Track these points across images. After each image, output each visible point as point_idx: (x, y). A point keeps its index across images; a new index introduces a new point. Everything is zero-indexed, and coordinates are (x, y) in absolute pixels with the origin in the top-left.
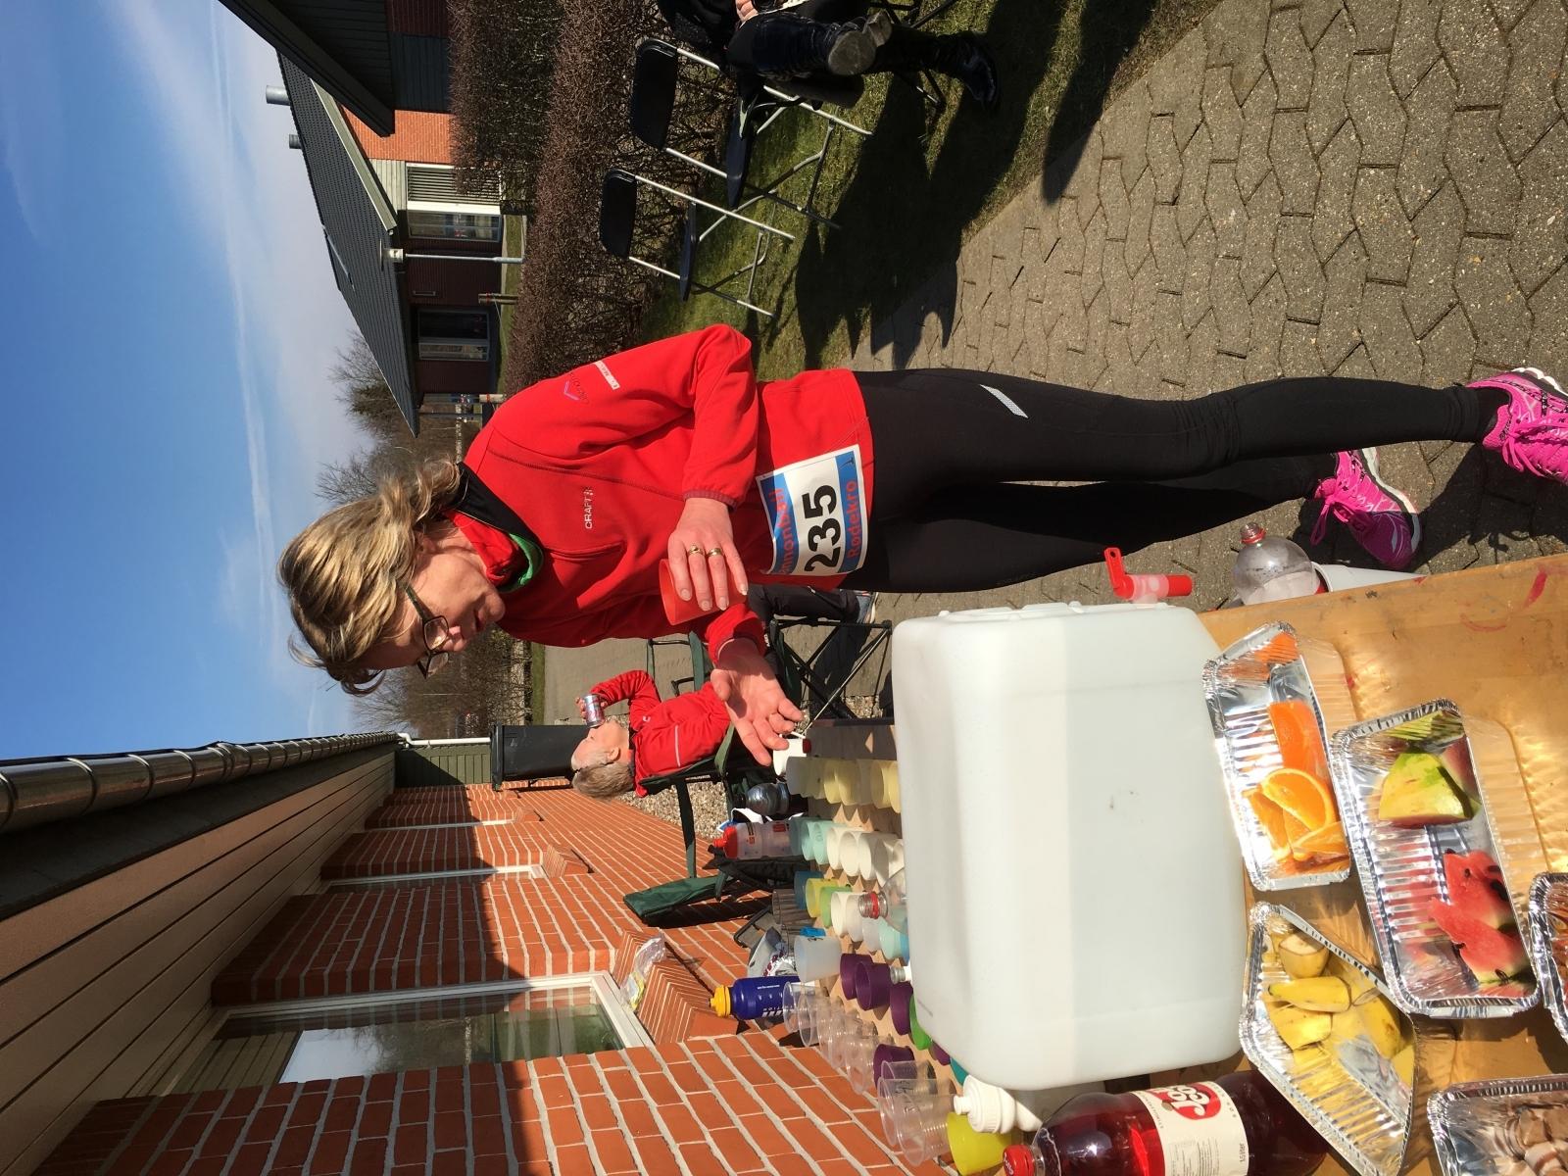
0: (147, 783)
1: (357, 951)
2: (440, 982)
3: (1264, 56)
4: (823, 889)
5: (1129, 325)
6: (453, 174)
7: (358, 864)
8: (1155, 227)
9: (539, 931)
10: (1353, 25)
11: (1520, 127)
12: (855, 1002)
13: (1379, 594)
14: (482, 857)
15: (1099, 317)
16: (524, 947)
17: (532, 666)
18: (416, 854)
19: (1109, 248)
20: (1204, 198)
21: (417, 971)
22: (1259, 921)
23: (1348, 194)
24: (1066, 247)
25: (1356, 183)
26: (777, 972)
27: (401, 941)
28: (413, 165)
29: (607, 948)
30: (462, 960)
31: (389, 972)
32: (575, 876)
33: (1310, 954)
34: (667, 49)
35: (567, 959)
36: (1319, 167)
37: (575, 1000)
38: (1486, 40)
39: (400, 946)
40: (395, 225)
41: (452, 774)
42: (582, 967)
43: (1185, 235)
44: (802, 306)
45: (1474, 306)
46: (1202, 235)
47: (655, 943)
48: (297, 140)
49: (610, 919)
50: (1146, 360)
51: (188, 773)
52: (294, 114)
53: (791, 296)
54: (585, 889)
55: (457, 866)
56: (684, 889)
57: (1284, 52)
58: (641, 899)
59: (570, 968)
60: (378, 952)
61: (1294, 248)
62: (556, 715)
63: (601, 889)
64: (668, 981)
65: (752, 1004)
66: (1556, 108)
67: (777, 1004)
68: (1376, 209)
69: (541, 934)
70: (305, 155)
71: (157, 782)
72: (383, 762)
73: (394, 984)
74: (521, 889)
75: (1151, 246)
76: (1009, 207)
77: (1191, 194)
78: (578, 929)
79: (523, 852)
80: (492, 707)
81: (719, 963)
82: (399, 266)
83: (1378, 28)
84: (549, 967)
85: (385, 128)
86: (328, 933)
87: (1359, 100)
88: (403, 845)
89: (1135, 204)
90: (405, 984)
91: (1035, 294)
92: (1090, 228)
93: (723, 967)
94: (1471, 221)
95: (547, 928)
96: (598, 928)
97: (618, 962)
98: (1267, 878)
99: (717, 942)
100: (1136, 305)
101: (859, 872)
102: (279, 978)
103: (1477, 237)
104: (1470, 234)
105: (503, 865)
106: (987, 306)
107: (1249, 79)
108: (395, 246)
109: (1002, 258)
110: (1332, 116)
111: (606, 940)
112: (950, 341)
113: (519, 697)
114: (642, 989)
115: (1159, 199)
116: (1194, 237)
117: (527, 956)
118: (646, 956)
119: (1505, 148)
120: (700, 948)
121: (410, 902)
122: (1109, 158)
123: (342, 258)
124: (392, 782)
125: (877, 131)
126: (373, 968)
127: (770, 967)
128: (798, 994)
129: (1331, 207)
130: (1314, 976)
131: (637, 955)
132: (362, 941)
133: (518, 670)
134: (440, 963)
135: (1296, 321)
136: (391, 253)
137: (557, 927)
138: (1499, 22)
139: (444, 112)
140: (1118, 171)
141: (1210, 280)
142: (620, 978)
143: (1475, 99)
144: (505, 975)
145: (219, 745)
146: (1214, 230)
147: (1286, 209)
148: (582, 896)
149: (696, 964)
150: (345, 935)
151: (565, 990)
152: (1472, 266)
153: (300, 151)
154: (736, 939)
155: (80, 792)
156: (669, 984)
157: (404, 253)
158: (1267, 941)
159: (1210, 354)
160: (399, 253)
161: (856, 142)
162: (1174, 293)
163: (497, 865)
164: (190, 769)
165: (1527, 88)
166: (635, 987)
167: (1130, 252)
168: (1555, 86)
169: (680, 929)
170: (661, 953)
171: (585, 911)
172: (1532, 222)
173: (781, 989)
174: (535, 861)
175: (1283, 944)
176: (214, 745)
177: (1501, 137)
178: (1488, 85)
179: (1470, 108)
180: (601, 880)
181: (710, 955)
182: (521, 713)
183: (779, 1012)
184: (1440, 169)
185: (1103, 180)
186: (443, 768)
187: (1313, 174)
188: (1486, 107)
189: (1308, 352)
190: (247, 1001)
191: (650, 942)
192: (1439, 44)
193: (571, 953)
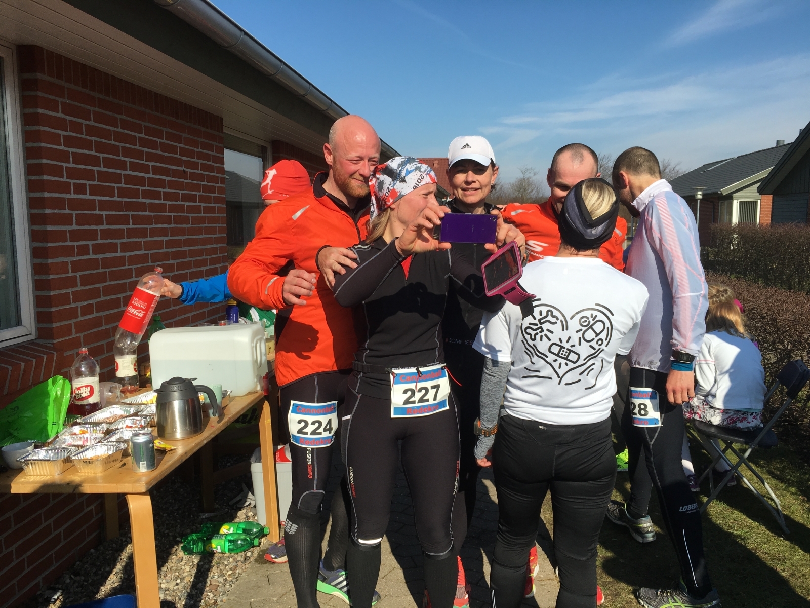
40: (724, 194)
48: (781, 144)
70: (773, 148)
85: (762, 191)
136: (701, 193)
153: (774, 145)
157: (700, 199)
160: (699, 195)
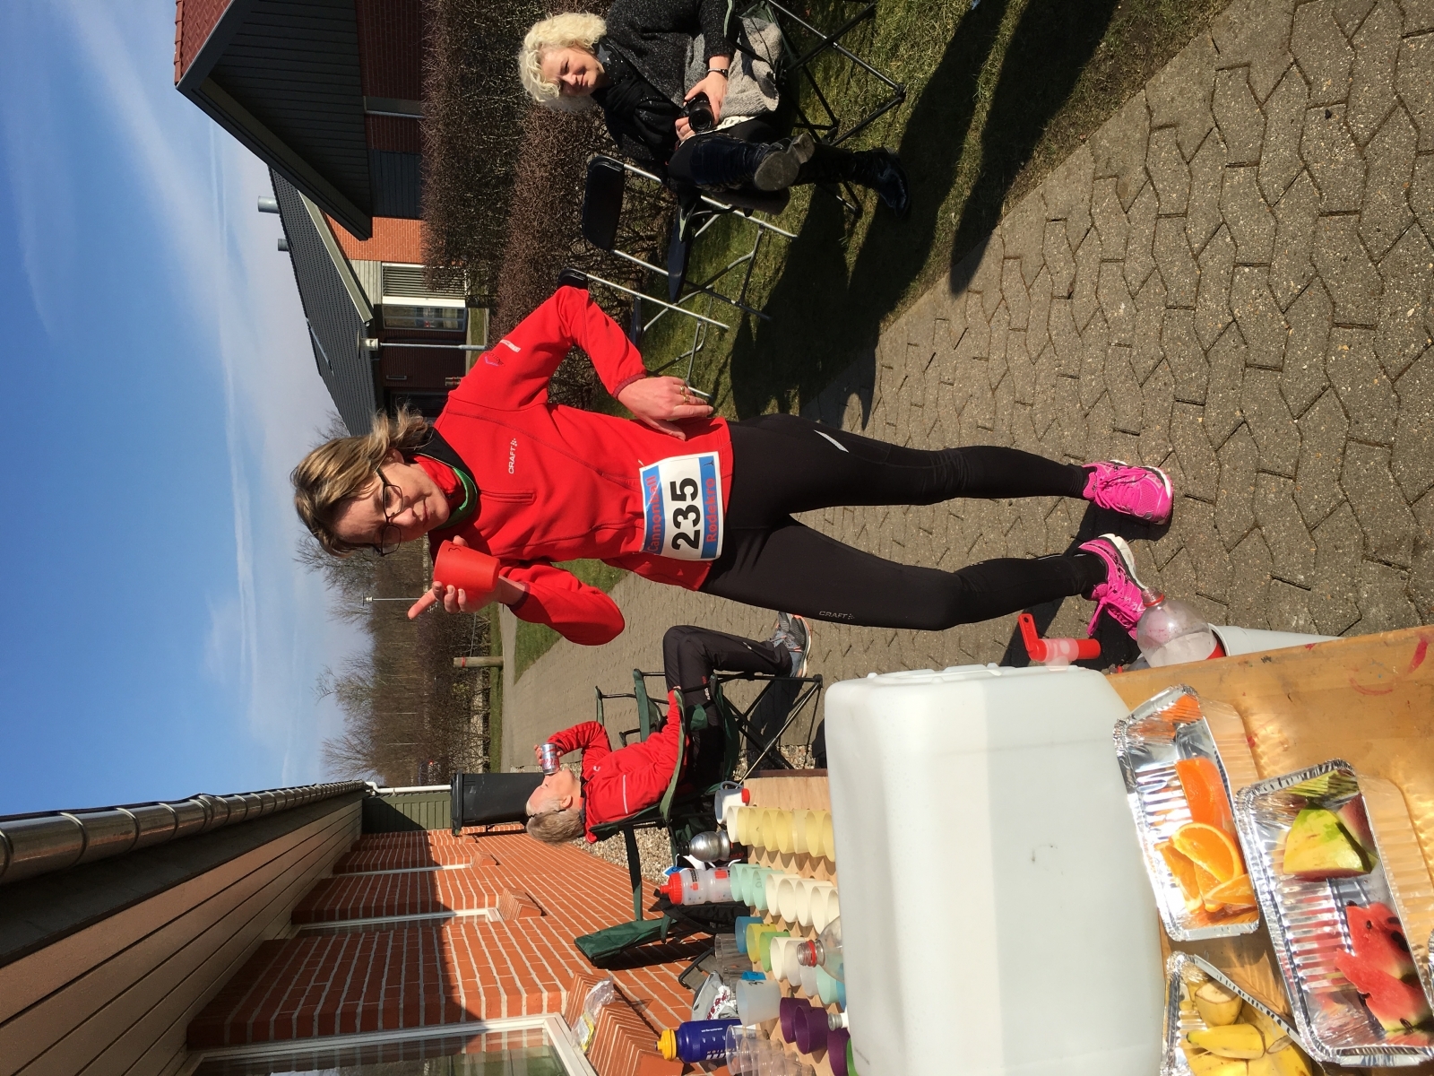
0: (133, 835)
1: (324, 994)
2: (401, 1025)
3: (1146, 169)
4: (763, 934)
5: (1032, 405)
6: (423, 272)
7: (326, 909)
8: (1053, 318)
9: (495, 974)
10: (1224, 141)
11: (1379, 230)
12: (794, 1046)
13: (1273, 659)
14: (442, 901)
15: (1005, 399)
16: (481, 990)
17: (490, 716)
18: (380, 899)
19: (1011, 337)
20: (1096, 292)
21: (380, 1016)
22: (1176, 970)
23: (1226, 289)
24: (973, 336)
25: (1232, 280)
26: (720, 1015)
27: (365, 985)
28: (388, 265)
29: (559, 990)
30: (422, 1004)
31: (354, 1014)
32: (529, 919)
33: (1223, 1003)
34: (615, 164)
35: (521, 1002)
36: (1199, 266)
37: (528, 1042)
38: (1344, 154)
39: (365, 990)
40: (371, 318)
41: (415, 820)
42: (535, 1009)
43: (1081, 325)
44: (735, 387)
45: (1345, 389)
46: (1095, 325)
47: (604, 986)
48: (285, 243)
49: (562, 961)
50: (1049, 436)
51: (171, 824)
52: (282, 221)
53: (726, 379)
54: (538, 931)
55: (419, 910)
56: (632, 931)
57: (1163, 166)
58: (591, 942)
59: (524, 1009)
60: (344, 995)
61: (1179, 338)
62: (512, 763)
63: (554, 931)
64: (617, 1023)
65: (696, 1047)
66: (1410, 214)
67: (720, 1047)
68: (1252, 303)
69: (497, 977)
70: (291, 256)
71: (142, 834)
72: (351, 810)
73: (358, 1026)
74: (478, 932)
75: (1050, 335)
76: (921, 301)
77: (1084, 290)
78: (532, 971)
79: (480, 896)
80: (453, 756)
81: (665, 1005)
82: (373, 353)
83: (1247, 144)
84: (504, 1009)
85: (364, 233)
86: (297, 977)
87: (1232, 207)
88: (368, 889)
89: (1035, 298)
90: (369, 1027)
91: (946, 378)
92: (994, 319)
93: (669, 1009)
94: (1339, 315)
95: (503, 971)
96: (550, 971)
97: (569, 1004)
98: (1181, 928)
99: (662, 984)
100: (1038, 388)
101: (797, 918)
102: (250, 1022)
103: (1345, 327)
104: (1338, 325)
105: (461, 908)
106: (903, 389)
107: (1133, 189)
108: (371, 336)
109: (916, 345)
110: (1209, 221)
111: (558, 982)
112: (870, 418)
113: (477, 746)
114: (592, 1031)
115: (1055, 293)
116: (1089, 327)
117: (483, 998)
118: (596, 998)
119: (1366, 249)
120: (647, 989)
121: (375, 946)
122: (1010, 258)
123: (324, 349)
124: (359, 829)
125: (802, 234)
126: (339, 1011)
127: (713, 1010)
128: (740, 1037)
129: (1211, 302)
130: (1230, 1024)
131: (587, 997)
132: (329, 984)
133: (477, 721)
134: (402, 1006)
135: (1183, 401)
136: (368, 342)
137: (512, 969)
138: (1354, 138)
139: (416, 218)
140: (1019, 268)
141: (1104, 366)
142: (571, 1020)
143: (1336, 205)
144: (463, 1017)
145: (200, 797)
146: (1106, 321)
147: (1170, 303)
148: (536, 939)
149: (643, 1006)
150: (313, 978)
151: (519, 1032)
152: (1341, 353)
153: (287, 254)
154: (681, 981)
155: (71, 845)
156: (617, 1026)
157: (379, 342)
158: (1184, 989)
159: (1106, 432)
160: (375, 343)
161: (783, 243)
162: (1071, 377)
163: (456, 908)
164: (173, 821)
165: (1382, 196)
166: (585, 1030)
167: (1031, 341)
168: (1408, 194)
169: (628, 971)
170: (610, 995)
171: (538, 954)
172: (1394, 314)
173: (724, 1032)
174: (492, 904)
175: (1199, 993)
176: (195, 797)
177: (1361, 239)
178: (1347, 193)
179: (1332, 214)
180: (553, 922)
181: (656, 996)
182: (479, 761)
183: (722, 1055)
184: (1307, 267)
185: (1004, 277)
186: (407, 814)
187: (1194, 272)
188: (1345, 213)
189: (1196, 430)
190: (220, 1044)
191: (600, 985)
192: (1302, 158)
193: (525, 996)
